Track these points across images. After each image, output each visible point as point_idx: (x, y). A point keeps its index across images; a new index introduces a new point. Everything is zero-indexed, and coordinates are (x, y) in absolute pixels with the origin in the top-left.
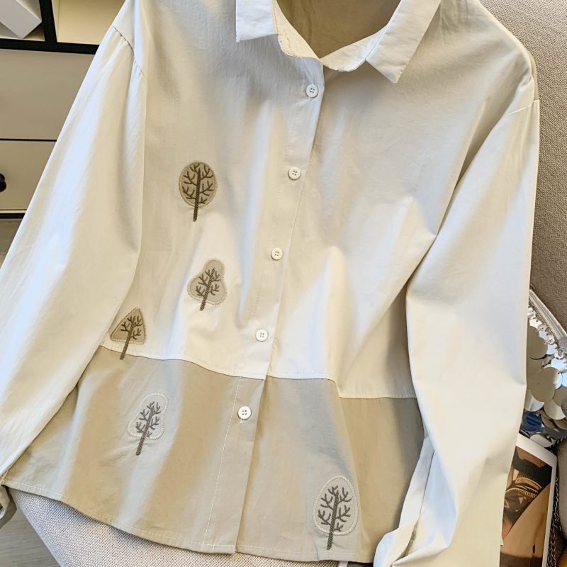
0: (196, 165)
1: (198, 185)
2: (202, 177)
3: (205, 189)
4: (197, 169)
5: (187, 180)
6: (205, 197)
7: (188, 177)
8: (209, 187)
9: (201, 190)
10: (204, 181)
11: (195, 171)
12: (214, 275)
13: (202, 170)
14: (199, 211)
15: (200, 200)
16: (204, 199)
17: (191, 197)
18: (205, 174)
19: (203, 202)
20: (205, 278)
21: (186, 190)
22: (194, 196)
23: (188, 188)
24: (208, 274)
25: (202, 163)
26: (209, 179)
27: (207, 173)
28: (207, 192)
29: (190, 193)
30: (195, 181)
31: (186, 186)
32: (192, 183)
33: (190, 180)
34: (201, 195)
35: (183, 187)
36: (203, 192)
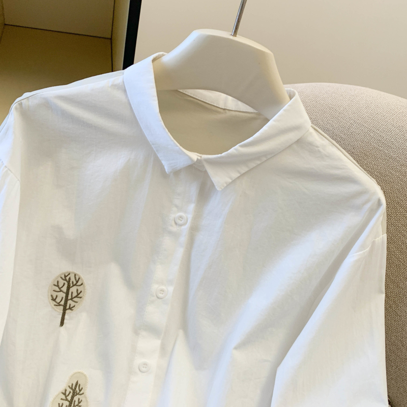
0: (66, 275)
1: (67, 294)
2: (71, 285)
3: (74, 296)
4: (67, 278)
5: (57, 289)
6: (73, 304)
7: (58, 286)
8: (78, 294)
9: (70, 297)
10: (73, 290)
11: (66, 280)
12: (77, 389)
13: (73, 279)
14: (66, 317)
15: (68, 307)
16: (71, 306)
17: (59, 304)
18: (75, 282)
19: (70, 308)
20: (67, 393)
21: (55, 298)
22: (62, 303)
23: (57, 296)
24: (71, 388)
25: (73, 273)
26: (78, 287)
27: (77, 282)
28: (75, 299)
29: (58, 300)
30: (65, 289)
31: (55, 294)
32: (61, 291)
33: (60, 288)
34: (69, 302)
35: (52, 296)
36: (72, 299)
